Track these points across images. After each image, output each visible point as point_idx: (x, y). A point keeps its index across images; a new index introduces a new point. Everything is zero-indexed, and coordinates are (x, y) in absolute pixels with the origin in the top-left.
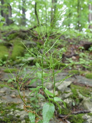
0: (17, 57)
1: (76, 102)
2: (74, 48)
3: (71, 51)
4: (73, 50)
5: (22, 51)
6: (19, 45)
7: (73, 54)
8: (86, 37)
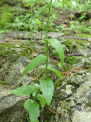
0: (7, 24)
1: (69, 49)
2: (64, 17)
3: (62, 20)
4: (64, 19)
5: (12, 18)
6: (8, 12)
7: (63, 22)
8: (76, 8)
